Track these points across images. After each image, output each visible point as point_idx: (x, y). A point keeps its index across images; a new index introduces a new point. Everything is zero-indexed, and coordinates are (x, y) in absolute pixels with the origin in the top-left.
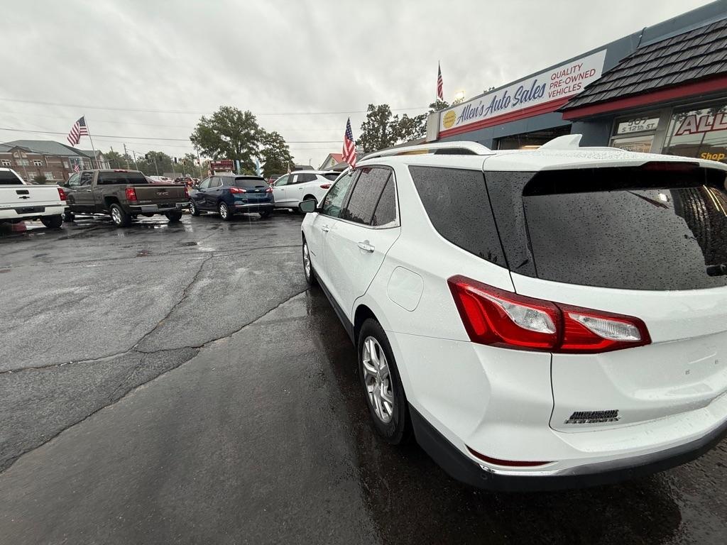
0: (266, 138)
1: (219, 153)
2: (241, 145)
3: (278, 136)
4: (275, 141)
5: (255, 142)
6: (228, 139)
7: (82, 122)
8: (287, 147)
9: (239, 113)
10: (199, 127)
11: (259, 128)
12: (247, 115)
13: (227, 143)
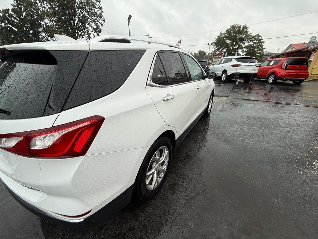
0: (251, 38)
1: (222, 50)
2: (235, 44)
3: (259, 36)
4: (256, 40)
5: (244, 42)
6: (230, 41)
7: (180, 42)
8: (263, 42)
9: (240, 27)
10: (217, 37)
11: (249, 33)
12: (243, 27)
13: (228, 44)
